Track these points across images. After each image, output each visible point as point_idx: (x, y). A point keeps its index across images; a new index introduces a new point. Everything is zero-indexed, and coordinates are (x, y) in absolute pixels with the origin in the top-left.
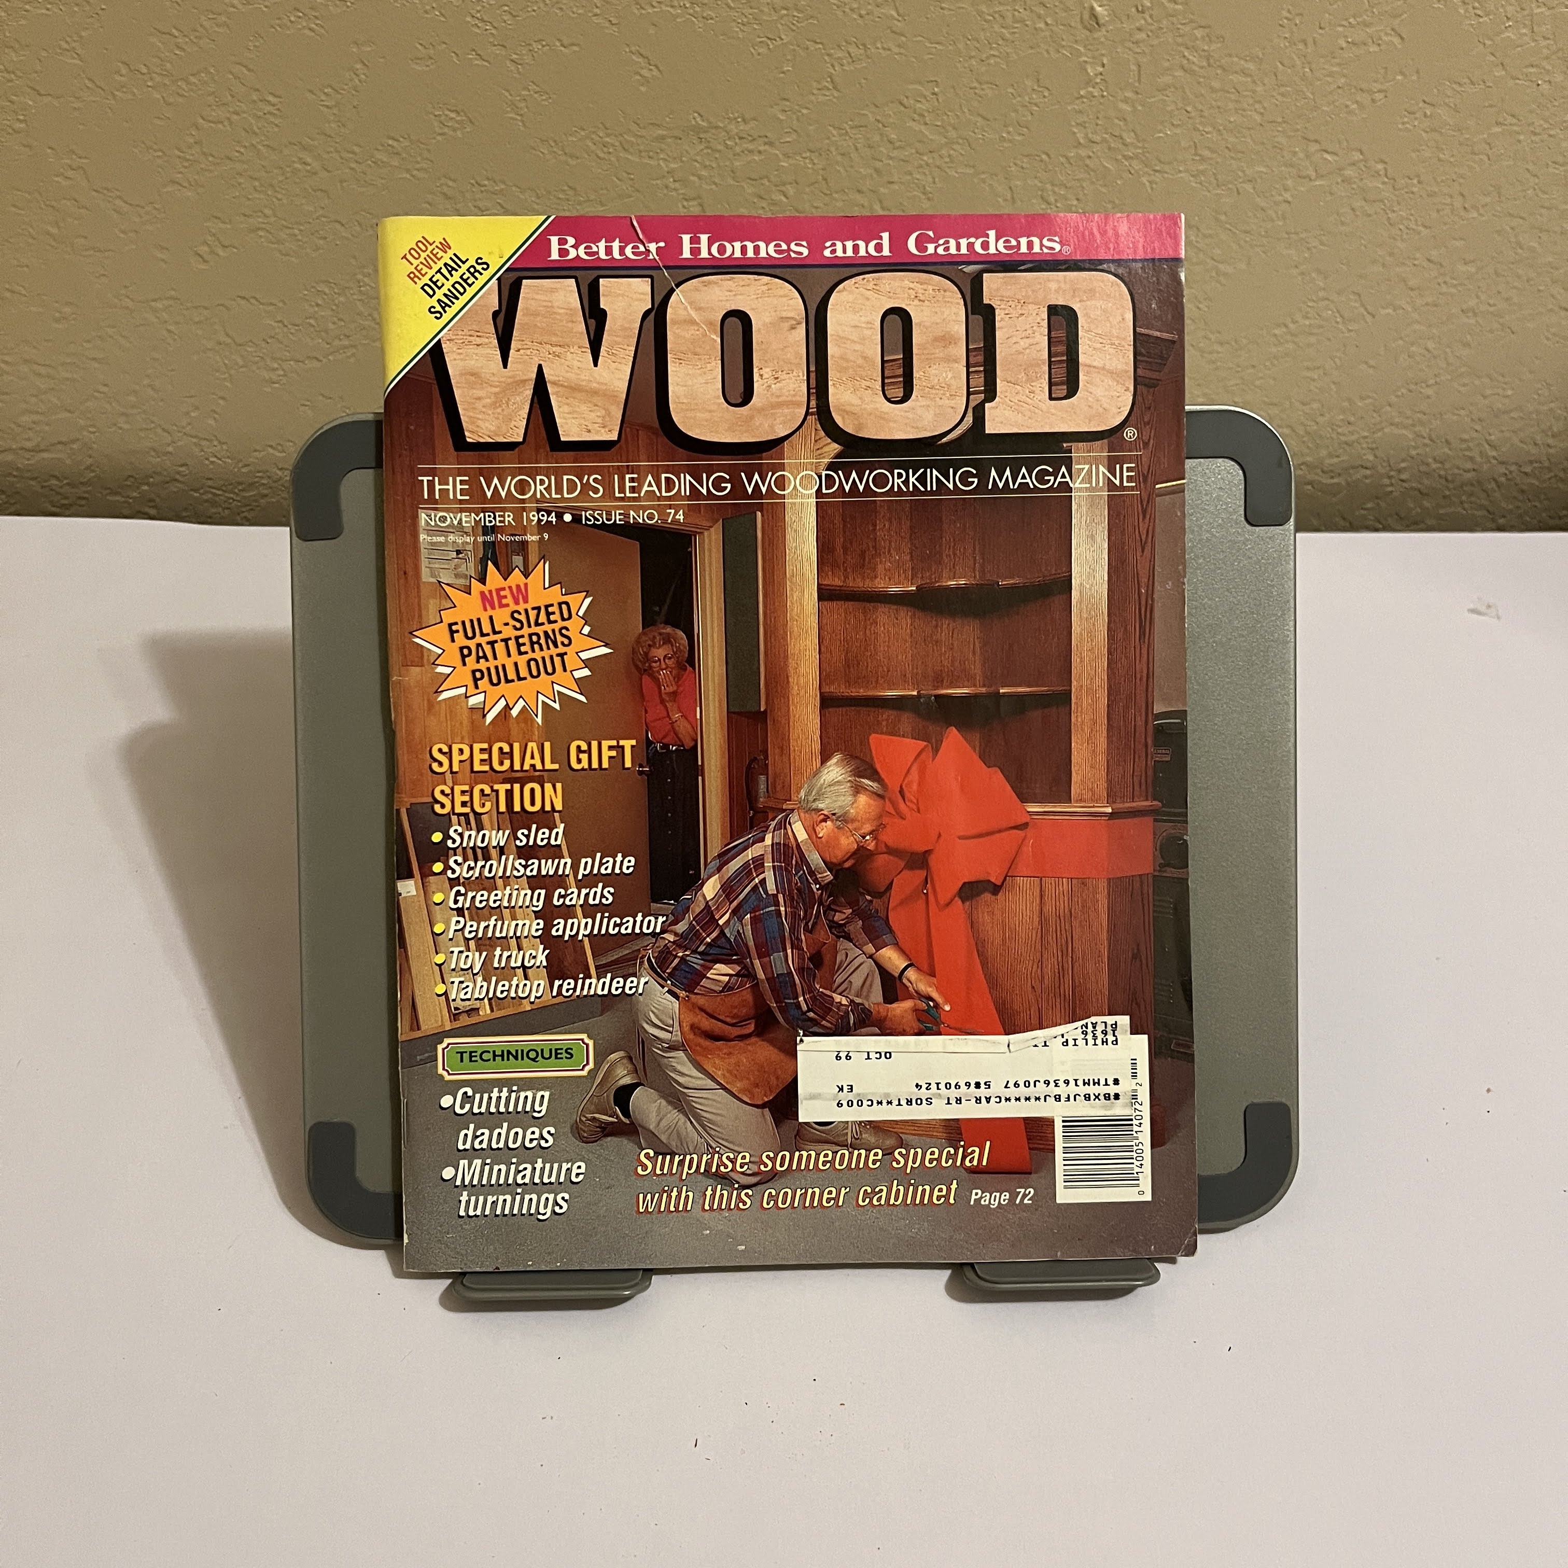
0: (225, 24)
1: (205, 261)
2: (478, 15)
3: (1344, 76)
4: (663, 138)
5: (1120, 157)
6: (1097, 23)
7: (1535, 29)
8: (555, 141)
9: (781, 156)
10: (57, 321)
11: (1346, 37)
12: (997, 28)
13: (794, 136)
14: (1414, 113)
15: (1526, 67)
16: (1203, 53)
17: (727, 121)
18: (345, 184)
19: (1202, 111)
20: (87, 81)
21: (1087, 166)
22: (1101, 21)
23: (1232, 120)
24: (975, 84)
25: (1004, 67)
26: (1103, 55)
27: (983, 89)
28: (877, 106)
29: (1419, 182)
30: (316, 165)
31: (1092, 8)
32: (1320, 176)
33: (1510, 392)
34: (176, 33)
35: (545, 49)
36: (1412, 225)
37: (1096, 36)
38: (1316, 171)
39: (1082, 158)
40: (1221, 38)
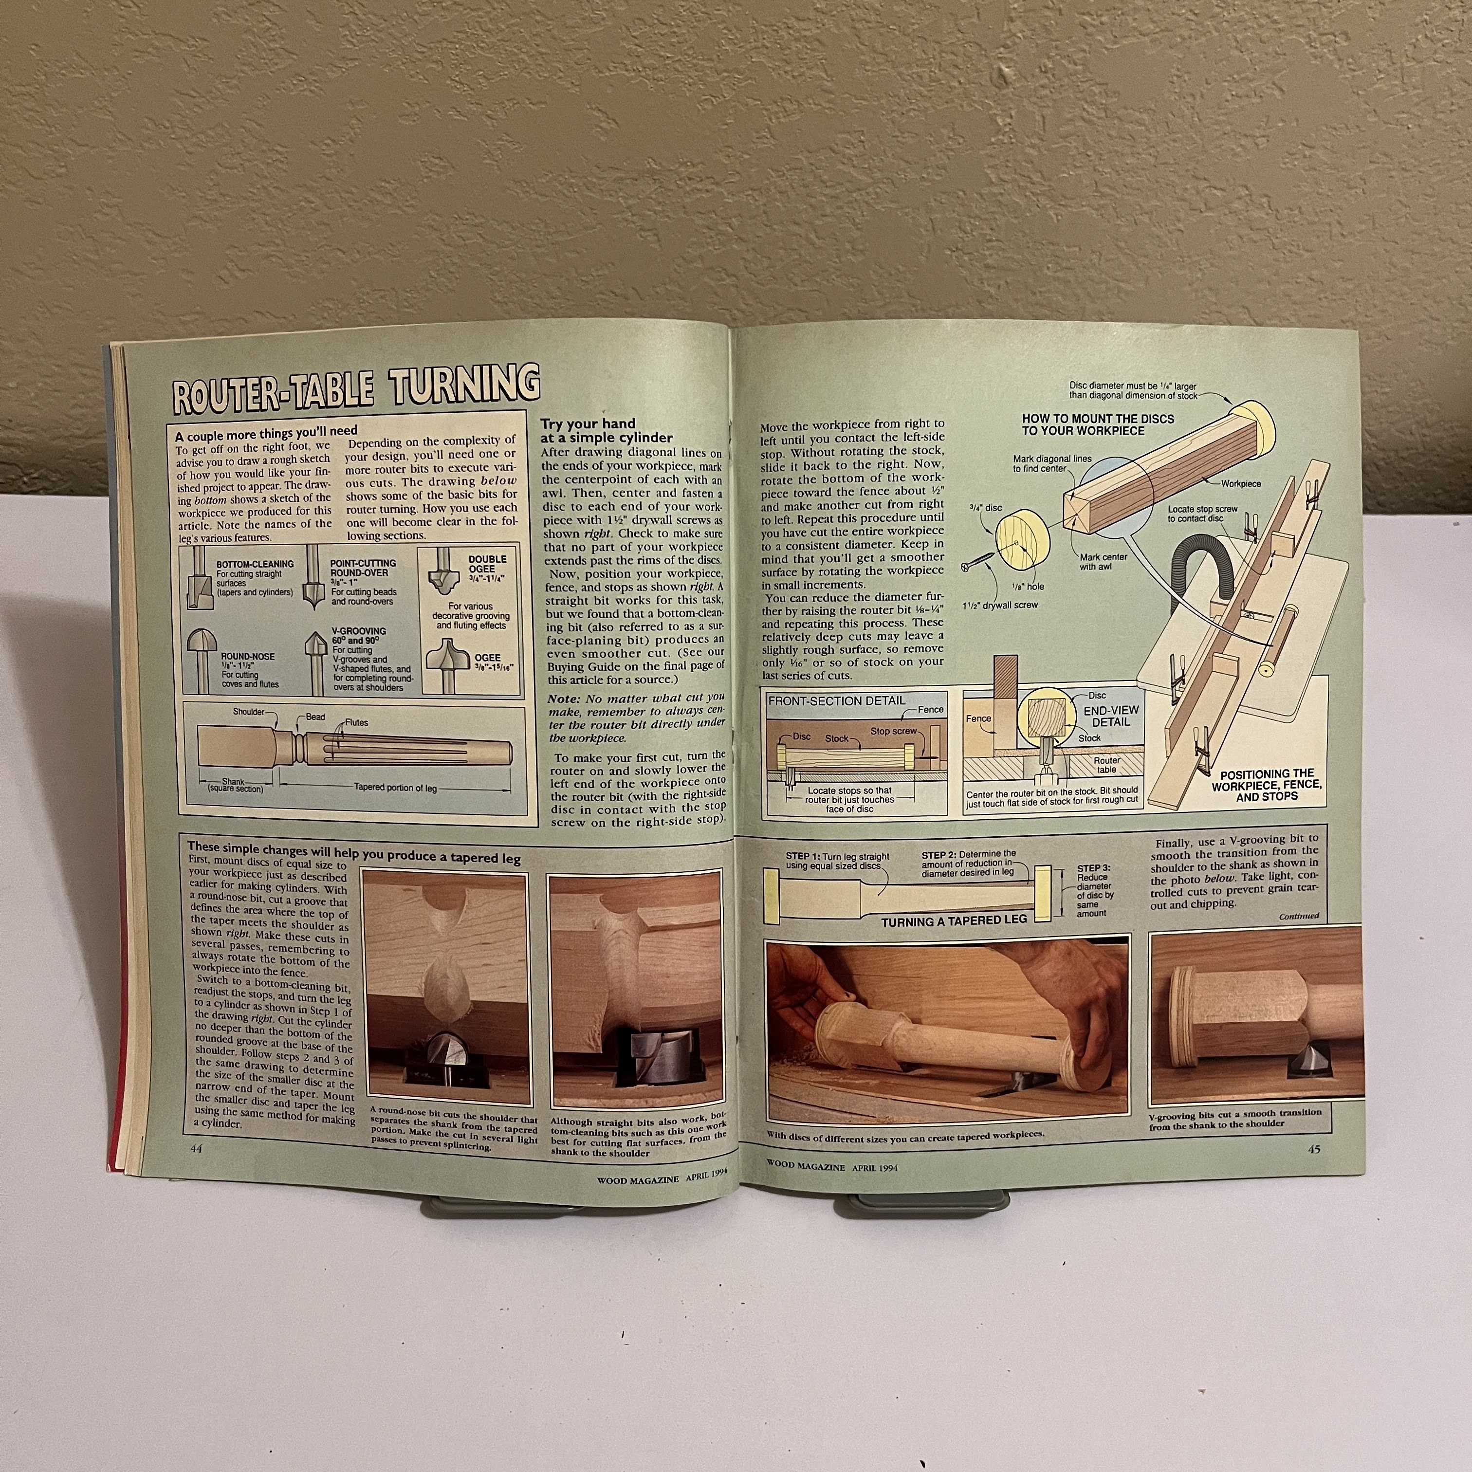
0: (236, 87)
1: (226, 283)
2: (457, 79)
3: (1231, 125)
4: (622, 179)
5: (1028, 194)
6: (1005, 82)
7: (1405, 81)
8: (527, 182)
9: (726, 194)
11: (1230, 91)
12: (915, 86)
13: (736, 178)
14: (1294, 155)
15: (1399, 113)
16: (1101, 106)
17: (677, 166)
18: (345, 219)
19: (1101, 154)
20: (119, 136)
21: (999, 201)
22: (1009, 80)
23: (1128, 162)
24: (899, 134)
25: (923, 118)
26: (1010, 108)
27: (904, 138)
28: (809, 152)
29: (1301, 213)
30: (319, 203)
31: (1000, 70)
32: (1209, 209)
33: (1387, 390)
35: (516, 106)
36: (1294, 249)
37: (1004, 92)
38: (1206, 205)
39: (995, 195)
40: (1116, 93)
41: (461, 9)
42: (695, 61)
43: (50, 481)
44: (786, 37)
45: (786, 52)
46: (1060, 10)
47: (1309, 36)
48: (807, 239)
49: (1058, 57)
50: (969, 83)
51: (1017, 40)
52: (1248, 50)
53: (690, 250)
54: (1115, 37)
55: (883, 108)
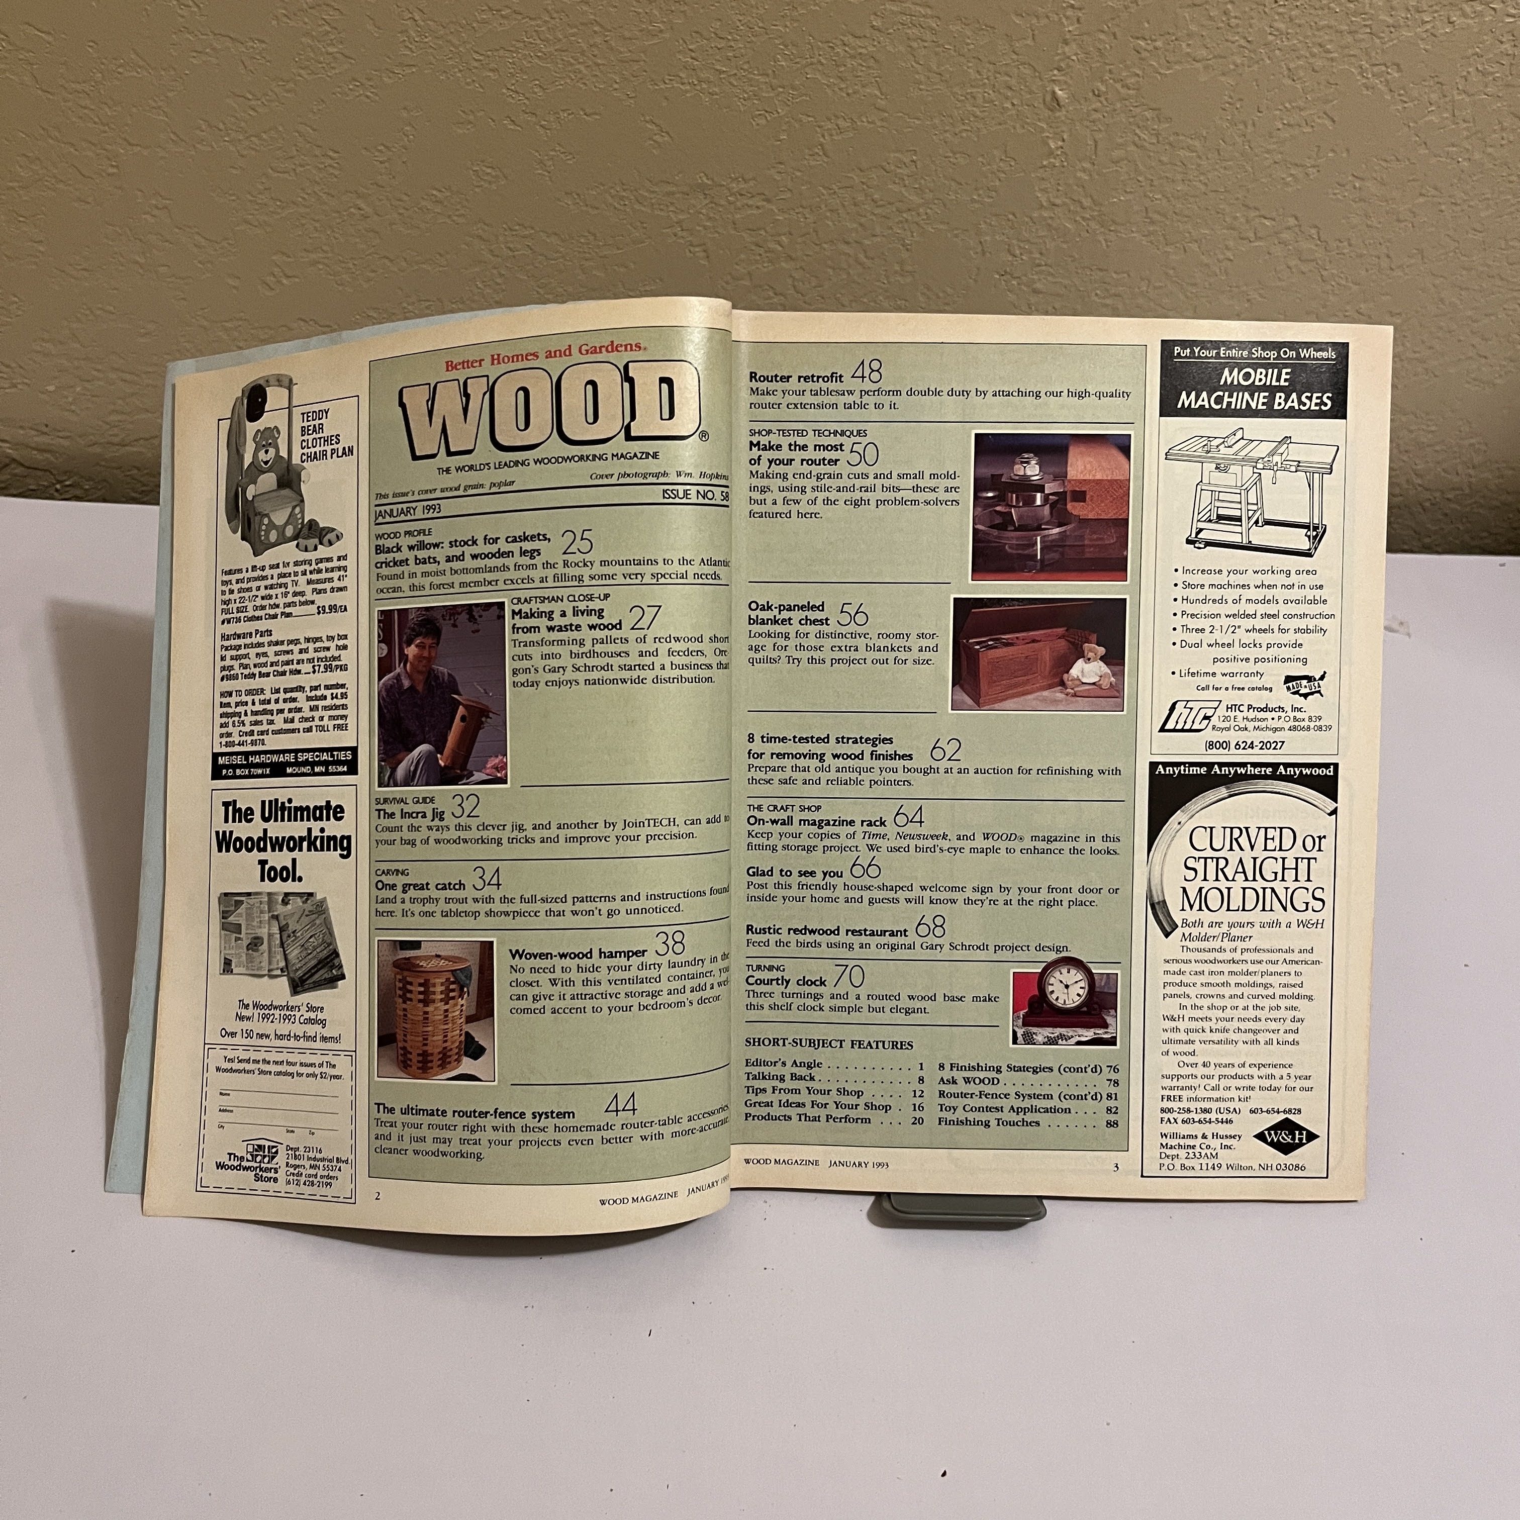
0: (292, 90)
1: (271, 289)
2: (512, 87)
3: (1281, 153)
4: (673, 193)
5: (1078, 218)
6: (1058, 105)
7: (1456, 114)
8: (578, 195)
9: (776, 211)
11: (1282, 119)
12: (969, 107)
13: (789, 195)
14: (1344, 186)
15: (1448, 146)
16: (1152, 132)
17: (729, 180)
18: (394, 227)
19: (1152, 180)
20: (172, 136)
21: (1049, 225)
22: (1061, 104)
23: (1179, 188)
24: (951, 155)
25: (976, 139)
26: (1063, 132)
27: (956, 158)
28: (862, 171)
29: (1350, 245)
30: (369, 210)
31: (1054, 92)
32: (1258, 238)
33: (1433, 428)
35: (570, 117)
36: (1343, 282)
37: (1058, 114)
38: (1255, 233)
39: (1045, 219)
40: (1169, 119)
41: (519, 17)
42: (750, 76)
43: (82, 488)
44: (842, 53)
45: (841, 69)
46: (1114, 34)
47: (1361, 67)
48: (857, 260)
49: (1111, 81)
50: (1022, 105)
51: (1071, 63)
52: (1300, 79)
53: (738, 267)
54: (1168, 62)
55: (935, 127)
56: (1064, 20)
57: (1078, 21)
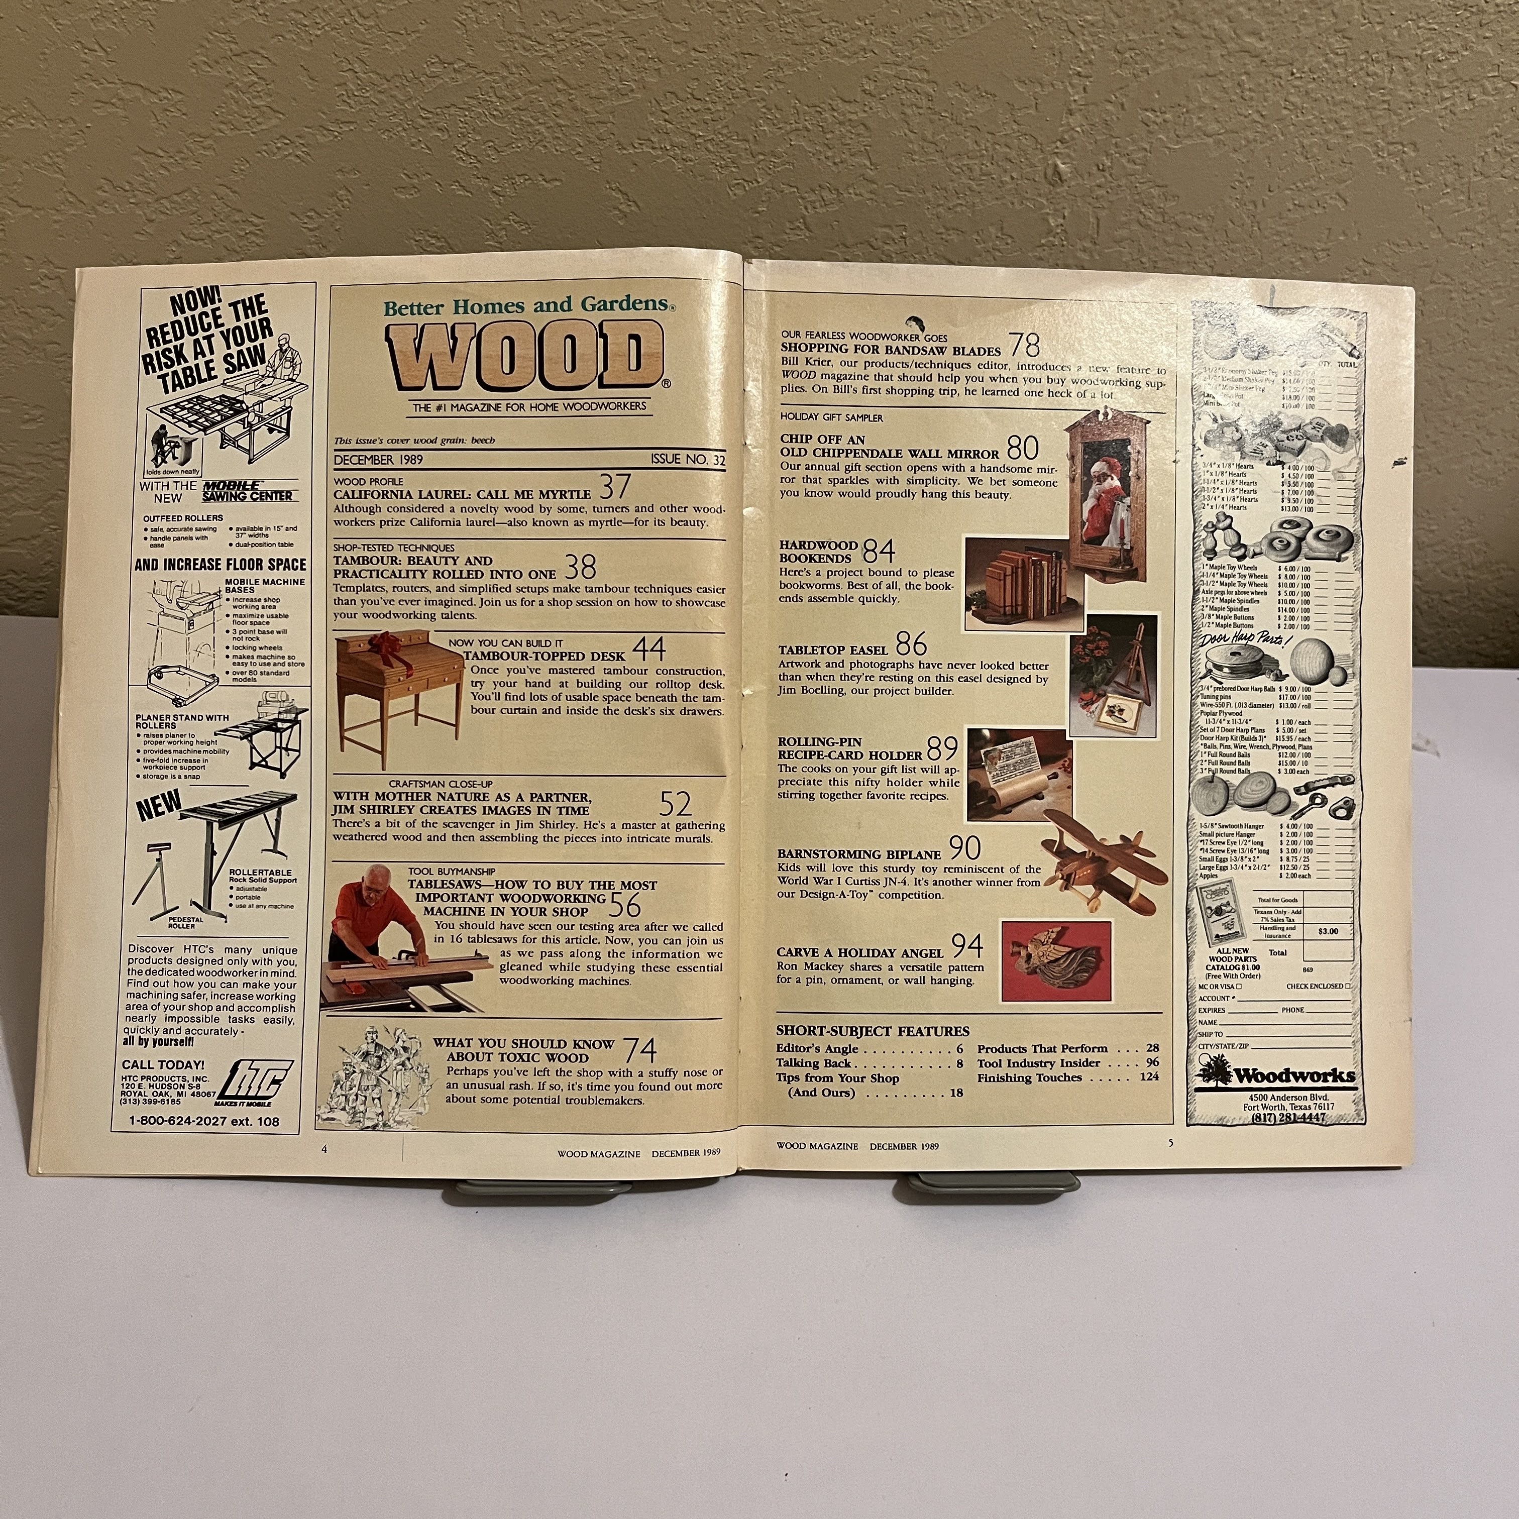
0: (211, 147)
2: (463, 149)
3: (1290, 235)
6: (1060, 179)
7: (1471, 197)
10: (26, 422)
11: (1293, 200)
12: (964, 180)
14: (1352, 271)
15: (1462, 231)
16: (1159, 210)
19: (1156, 262)
20: (68, 195)
22: (1064, 178)
25: (971, 215)
26: (1064, 208)
27: (949, 235)
28: (847, 247)
31: (1056, 166)
33: (1434, 528)
34: (162, 154)
35: (527, 182)
37: (1058, 190)
40: (1176, 197)
41: (474, 71)
42: (728, 141)
44: (830, 119)
45: (828, 136)
46: (1122, 105)
47: (1376, 145)
49: (1117, 155)
50: (1022, 178)
51: (1076, 135)
52: (1312, 157)
54: (1178, 136)
55: (928, 202)
56: (1070, 89)
57: (1084, 89)
